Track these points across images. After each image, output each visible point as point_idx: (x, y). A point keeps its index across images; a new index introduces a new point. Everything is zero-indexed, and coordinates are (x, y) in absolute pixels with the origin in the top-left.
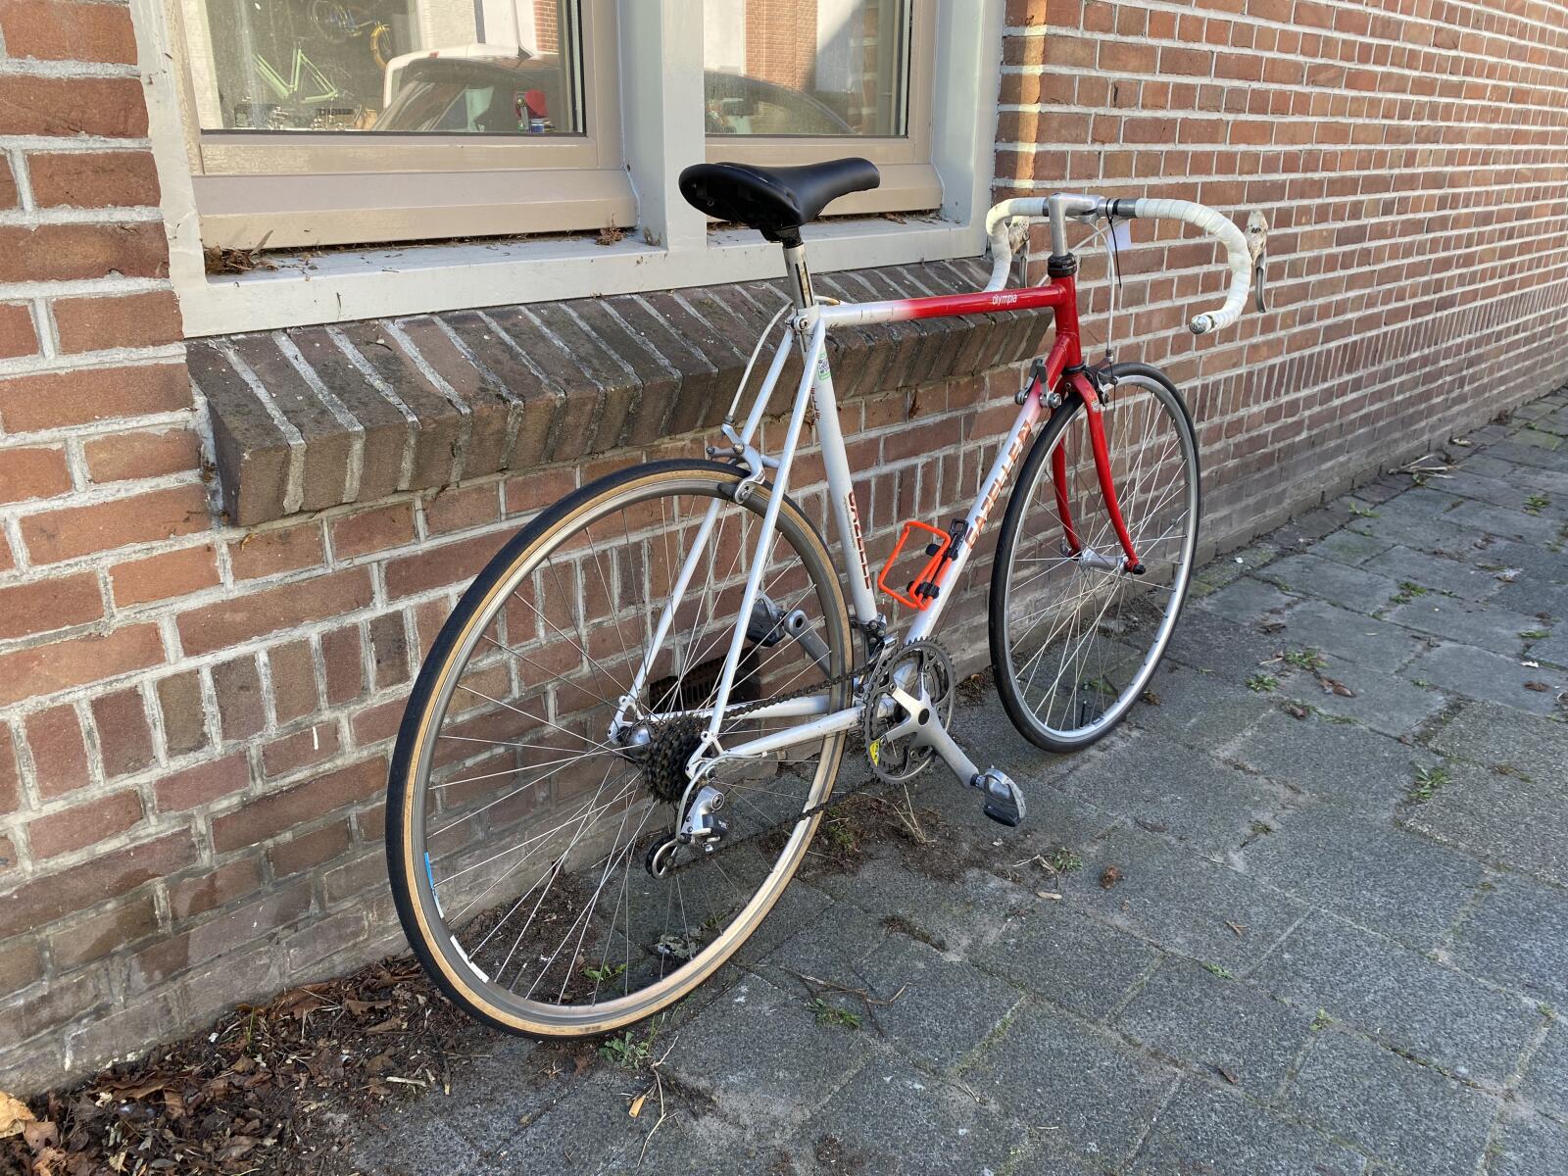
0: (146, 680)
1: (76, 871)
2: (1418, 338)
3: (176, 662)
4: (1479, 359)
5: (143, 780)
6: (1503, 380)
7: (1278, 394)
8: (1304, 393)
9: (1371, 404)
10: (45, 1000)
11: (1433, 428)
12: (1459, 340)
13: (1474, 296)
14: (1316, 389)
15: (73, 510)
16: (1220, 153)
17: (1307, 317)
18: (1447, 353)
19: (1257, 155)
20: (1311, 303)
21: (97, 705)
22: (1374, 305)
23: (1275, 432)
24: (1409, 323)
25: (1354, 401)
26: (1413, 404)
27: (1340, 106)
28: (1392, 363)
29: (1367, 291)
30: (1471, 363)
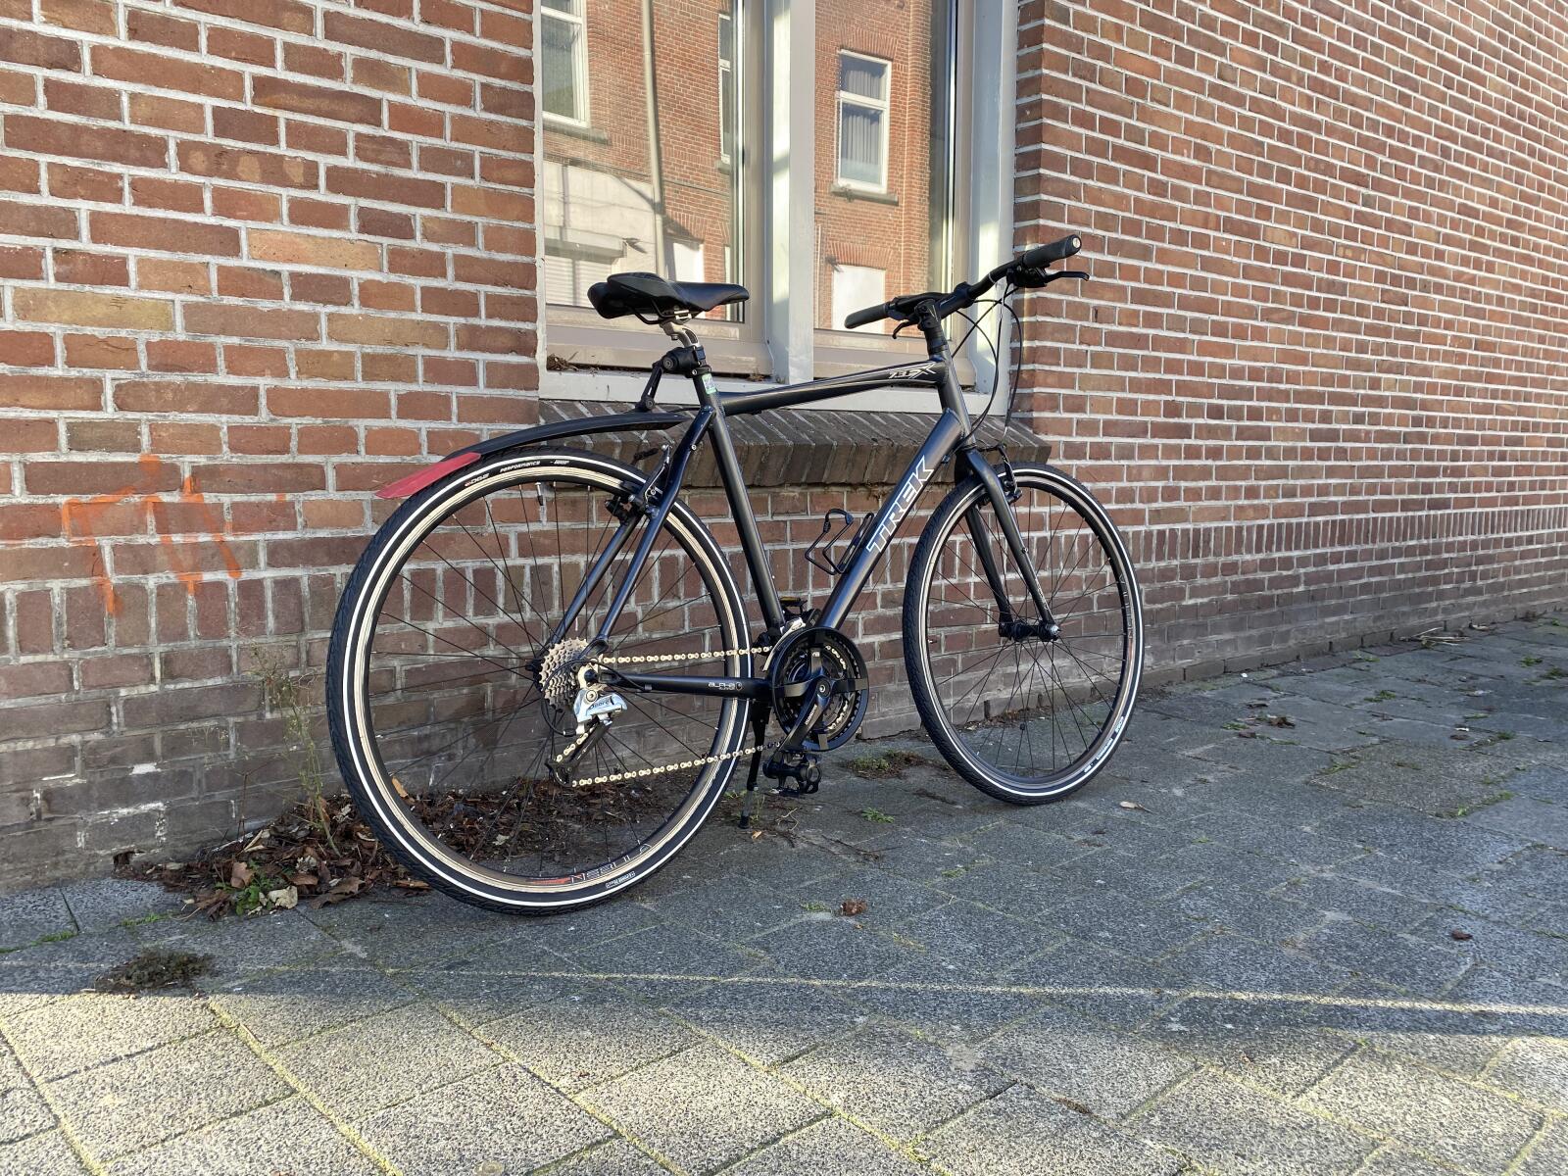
0: (499, 565)
2: (1413, 528)
3: (515, 560)
4: (1490, 559)
5: (491, 622)
6: (1522, 583)
7: (1269, 549)
8: (1295, 553)
9: (1370, 576)
10: (427, 737)
11: (1445, 610)
12: (1461, 538)
13: (1471, 503)
14: (1309, 552)
16: (1189, 361)
17: (1290, 492)
18: (1450, 547)
19: (1223, 367)
20: (1291, 482)
21: (476, 572)
22: (1359, 493)
23: (1271, 580)
24: (1399, 514)
25: (1351, 569)
26: (1419, 586)
27: (1296, 338)
28: (1386, 545)
29: (1349, 481)
30: (1480, 561)
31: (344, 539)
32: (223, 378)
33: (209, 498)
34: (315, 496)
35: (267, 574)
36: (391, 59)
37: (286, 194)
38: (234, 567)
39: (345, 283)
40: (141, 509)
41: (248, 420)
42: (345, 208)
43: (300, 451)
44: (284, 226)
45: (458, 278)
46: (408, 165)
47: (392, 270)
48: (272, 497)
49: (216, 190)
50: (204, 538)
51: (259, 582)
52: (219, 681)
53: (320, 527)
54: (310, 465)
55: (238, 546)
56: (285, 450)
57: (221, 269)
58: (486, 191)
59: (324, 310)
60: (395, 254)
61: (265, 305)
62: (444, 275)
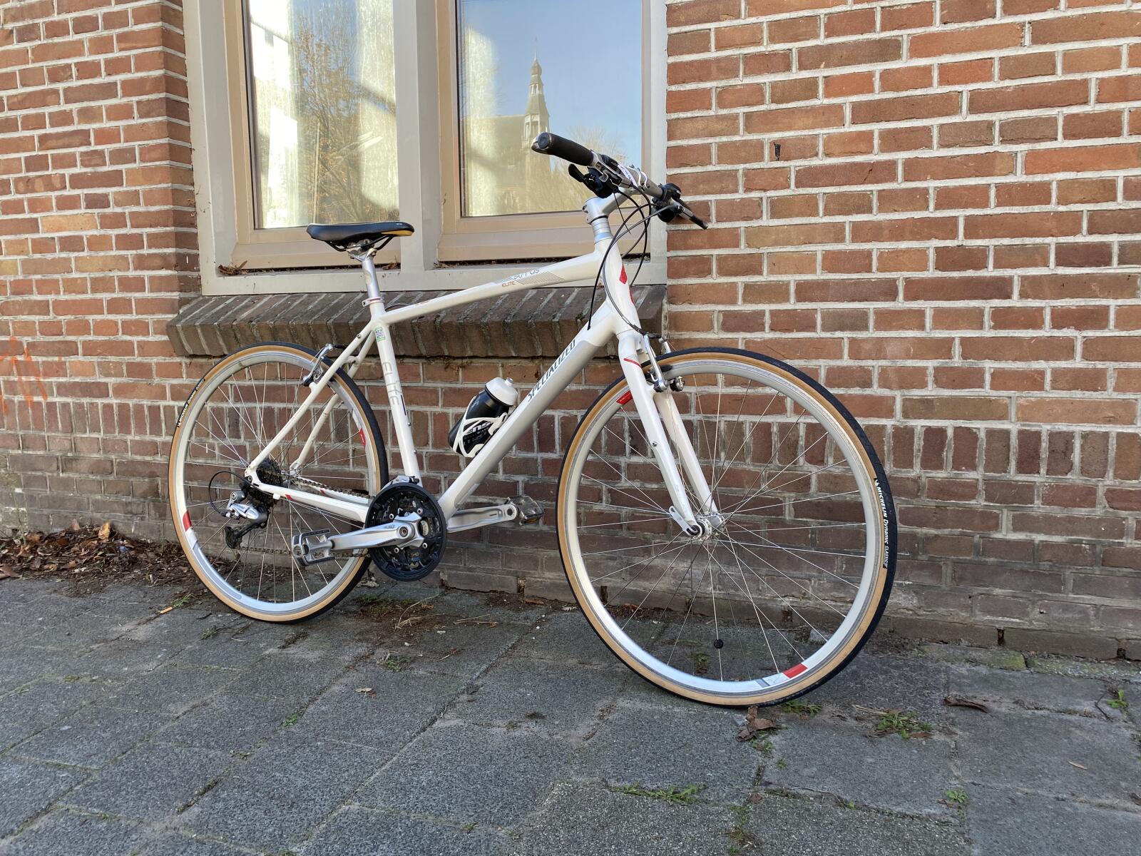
0: (162, 403)
1: (139, 462)
3: (169, 401)
5: (158, 439)
10: (130, 504)
15: (149, 342)
16: (1002, 186)
31: (87, 383)
32: (36, 297)
33: (34, 358)
34: (73, 358)
35: (58, 400)
36: (93, 104)
37: (54, 194)
38: (45, 396)
39: (81, 238)
40: (11, 363)
41: (46, 318)
42: (79, 196)
43: (68, 334)
44: (55, 213)
45: (133, 226)
46: (104, 164)
47: (102, 228)
48: (56, 359)
49: (30, 200)
50: (33, 379)
51: (55, 403)
52: (41, 453)
53: (76, 376)
54: (71, 342)
55: (45, 384)
56: (61, 334)
57: (33, 240)
58: (143, 169)
59: (73, 255)
60: (103, 217)
61: (49, 256)
62: (126, 226)
